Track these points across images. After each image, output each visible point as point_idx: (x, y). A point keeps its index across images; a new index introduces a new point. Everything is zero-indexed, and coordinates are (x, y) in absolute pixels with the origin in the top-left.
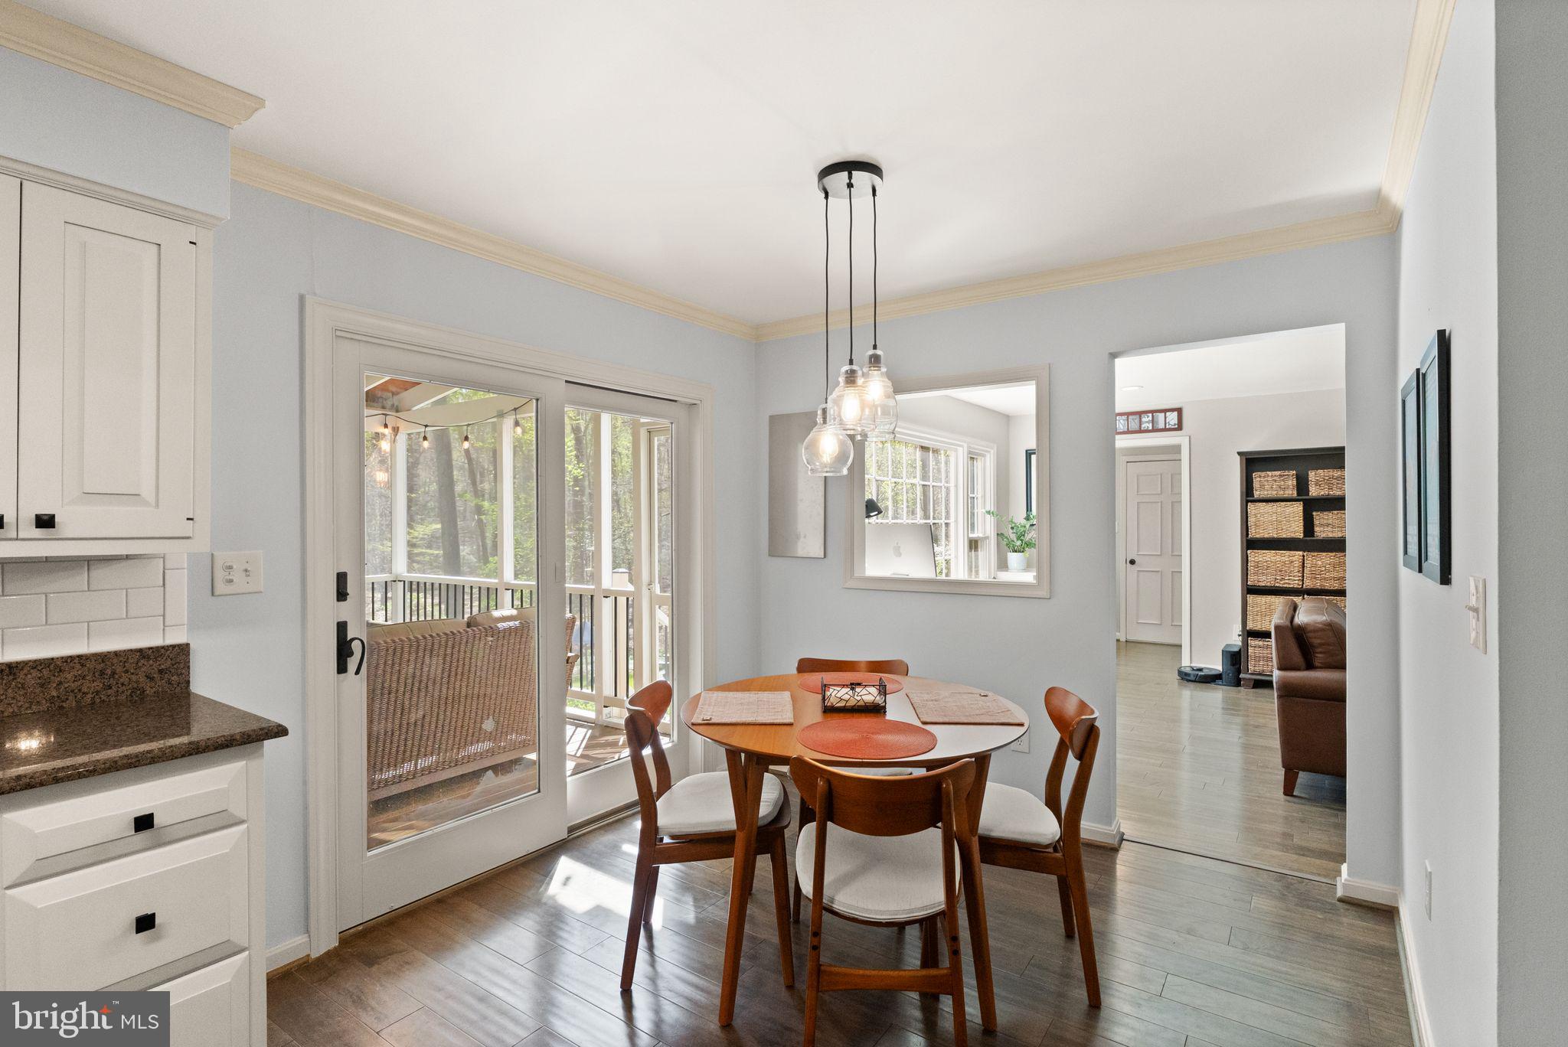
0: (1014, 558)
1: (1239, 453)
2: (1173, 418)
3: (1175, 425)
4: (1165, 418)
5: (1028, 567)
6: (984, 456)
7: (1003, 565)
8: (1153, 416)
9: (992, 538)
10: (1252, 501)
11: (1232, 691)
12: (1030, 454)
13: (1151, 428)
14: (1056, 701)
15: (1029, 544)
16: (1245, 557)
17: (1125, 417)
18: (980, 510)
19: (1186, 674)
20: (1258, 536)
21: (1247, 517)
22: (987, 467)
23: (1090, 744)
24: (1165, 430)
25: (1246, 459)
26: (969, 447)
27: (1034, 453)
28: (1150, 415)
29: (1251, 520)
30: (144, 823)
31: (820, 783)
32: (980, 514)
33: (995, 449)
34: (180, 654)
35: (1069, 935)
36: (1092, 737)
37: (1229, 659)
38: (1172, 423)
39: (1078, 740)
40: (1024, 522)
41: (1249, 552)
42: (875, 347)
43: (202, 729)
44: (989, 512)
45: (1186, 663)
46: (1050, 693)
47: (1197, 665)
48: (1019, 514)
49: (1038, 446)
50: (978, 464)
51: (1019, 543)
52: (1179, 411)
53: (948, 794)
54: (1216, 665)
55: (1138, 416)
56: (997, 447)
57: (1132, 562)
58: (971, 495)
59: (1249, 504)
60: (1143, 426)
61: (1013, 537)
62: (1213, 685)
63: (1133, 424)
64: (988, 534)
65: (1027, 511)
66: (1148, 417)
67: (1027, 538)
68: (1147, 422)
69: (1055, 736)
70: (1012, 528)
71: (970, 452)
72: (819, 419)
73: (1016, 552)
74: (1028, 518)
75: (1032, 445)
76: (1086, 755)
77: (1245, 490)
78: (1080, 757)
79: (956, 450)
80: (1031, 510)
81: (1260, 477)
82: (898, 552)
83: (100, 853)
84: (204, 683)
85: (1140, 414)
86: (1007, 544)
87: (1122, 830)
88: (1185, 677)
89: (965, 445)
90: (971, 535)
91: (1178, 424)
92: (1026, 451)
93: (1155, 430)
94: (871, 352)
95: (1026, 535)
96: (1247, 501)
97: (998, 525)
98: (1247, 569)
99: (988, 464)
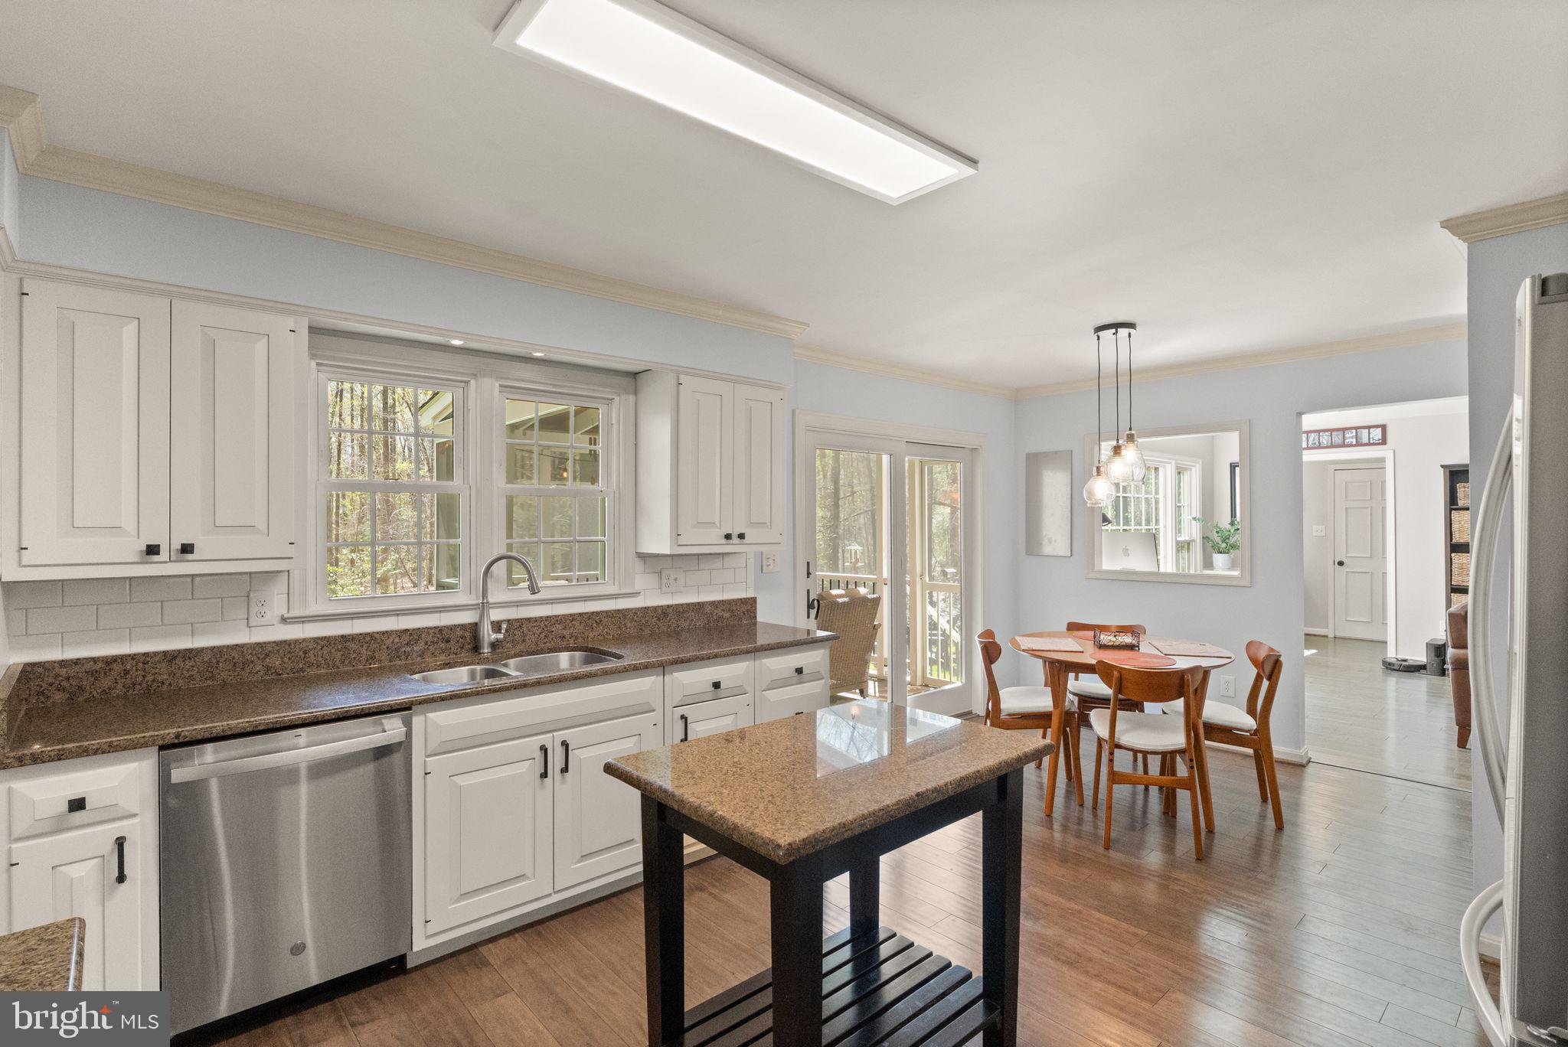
0: (1219, 560)
1: (1442, 466)
2: (1377, 434)
3: (1379, 440)
4: (1369, 434)
5: (1233, 566)
6: (1191, 470)
7: (1208, 563)
8: (1357, 433)
9: (1198, 541)
10: (1455, 509)
11: (1437, 680)
12: (1235, 467)
13: (1354, 443)
14: (1253, 650)
15: (1234, 547)
16: (1449, 560)
17: (1328, 433)
18: (1186, 517)
19: (1390, 664)
20: (1462, 541)
21: (1451, 524)
22: (1193, 481)
23: (1276, 671)
24: (1369, 444)
25: (1450, 471)
26: (1176, 463)
27: (1238, 466)
28: (1354, 431)
29: (1455, 526)
30: (799, 671)
31: (1116, 673)
32: (1186, 521)
33: (1201, 463)
34: (752, 602)
35: (1264, 800)
36: (1277, 668)
37: (1433, 651)
38: (1376, 438)
39: (1268, 669)
40: (1229, 527)
41: (1453, 555)
42: (1130, 429)
43: (762, 639)
44: (1195, 519)
45: (1391, 654)
46: (1249, 645)
47: (1401, 656)
48: (1224, 520)
49: (1241, 459)
50: (1185, 477)
51: (1224, 545)
52: (1384, 427)
53: (1188, 680)
54: (1421, 657)
55: (1342, 432)
56: (1203, 463)
57: (1341, 564)
58: (1178, 505)
59: (1453, 512)
60: (1347, 441)
61: (1218, 540)
62: (1417, 674)
63: (1337, 439)
64: (1194, 536)
65: (1232, 517)
66: (1352, 433)
67: (1232, 541)
68: (1350, 438)
69: (1253, 671)
70: (1218, 532)
71: (1177, 468)
72: (1095, 474)
73: (1221, 553)
74: (1232, 524)
75: (1236, 459)
76: (1274, 677)
77: (1448, 500)
78: (1269, 679)
79: (1165, 467)
80: (1235, 517)
81: (1464, 487)
82: (1126, 553)
83: (783, 683)
84: (762, 617)
85: (1344, 430)
86: (1213, 547)
87: (1310, 756)
88: (1389, 666)
89: (1173, 462)
90: (1178, 539)
91: (1382, 439)
92: (1231, 464)
93: (1359, 444)
94: (1128, 432)
95: (1231, 538)
96: (1451, 510)
97: (1204, 529)
98: (1451, 570)
99: (1194, 476)
